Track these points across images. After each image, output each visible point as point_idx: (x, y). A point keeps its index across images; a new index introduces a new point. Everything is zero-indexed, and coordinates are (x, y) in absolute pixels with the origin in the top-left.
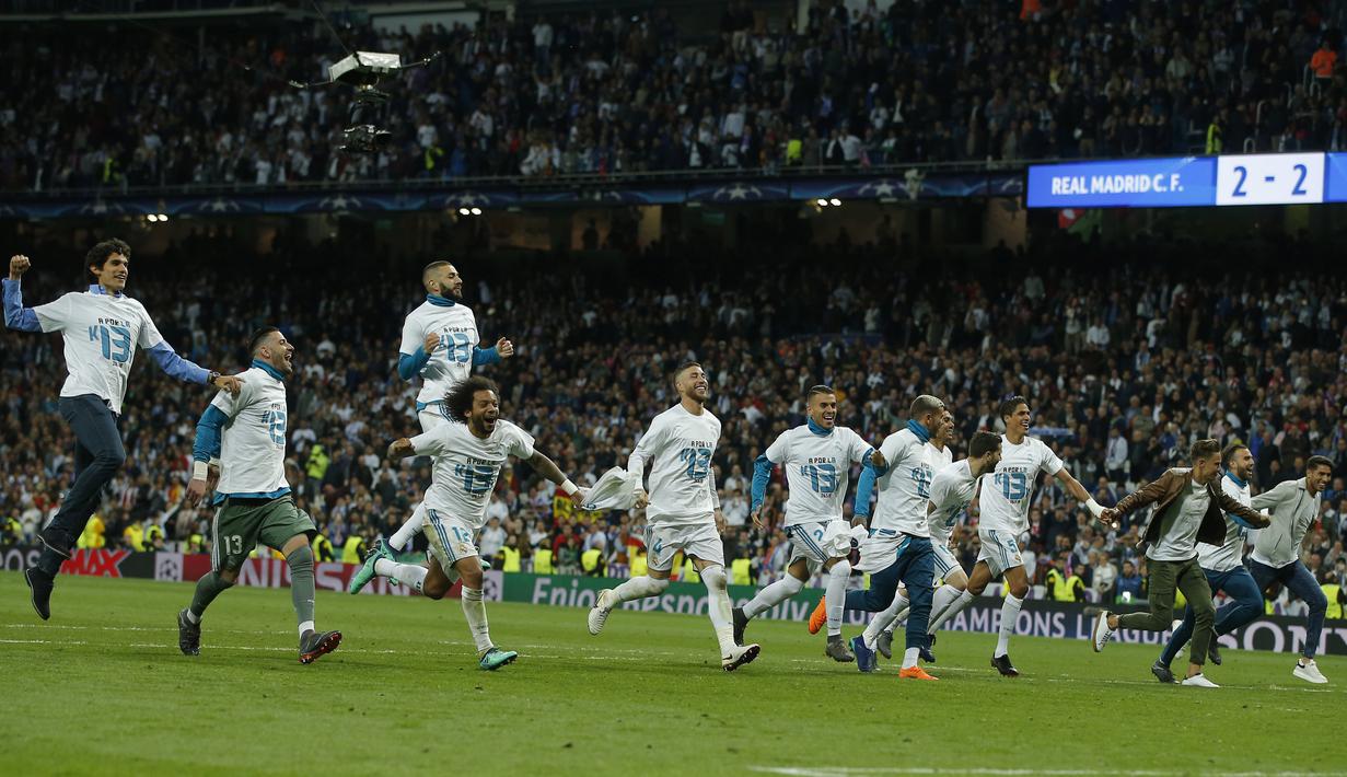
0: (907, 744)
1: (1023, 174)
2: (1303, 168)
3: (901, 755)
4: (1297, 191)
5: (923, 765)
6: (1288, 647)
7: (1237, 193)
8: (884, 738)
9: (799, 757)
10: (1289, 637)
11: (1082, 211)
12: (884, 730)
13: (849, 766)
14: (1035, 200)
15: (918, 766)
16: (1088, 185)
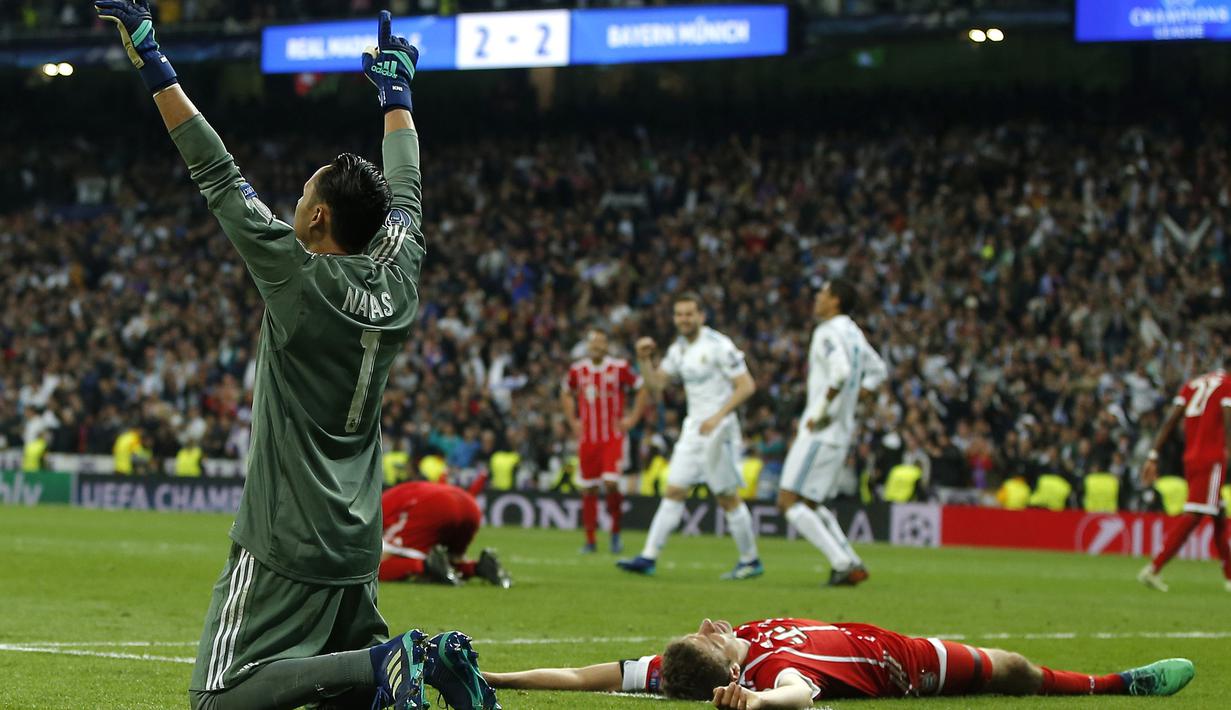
0: (125, 619)
1: (257, 37)
2: (545, 29)
3: (117, 629)
4: (541, 51)
5: (139, 638)
6: (537, 521)
7: (480, 54)
8: (102, 613)
9: (10, 633)
10: (538, 512)
11: (322, 76)
12: (104, 605)
13: (61, 641)
14: (271, 64)
15: (133, 639)
16: (326, 47)
